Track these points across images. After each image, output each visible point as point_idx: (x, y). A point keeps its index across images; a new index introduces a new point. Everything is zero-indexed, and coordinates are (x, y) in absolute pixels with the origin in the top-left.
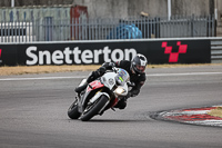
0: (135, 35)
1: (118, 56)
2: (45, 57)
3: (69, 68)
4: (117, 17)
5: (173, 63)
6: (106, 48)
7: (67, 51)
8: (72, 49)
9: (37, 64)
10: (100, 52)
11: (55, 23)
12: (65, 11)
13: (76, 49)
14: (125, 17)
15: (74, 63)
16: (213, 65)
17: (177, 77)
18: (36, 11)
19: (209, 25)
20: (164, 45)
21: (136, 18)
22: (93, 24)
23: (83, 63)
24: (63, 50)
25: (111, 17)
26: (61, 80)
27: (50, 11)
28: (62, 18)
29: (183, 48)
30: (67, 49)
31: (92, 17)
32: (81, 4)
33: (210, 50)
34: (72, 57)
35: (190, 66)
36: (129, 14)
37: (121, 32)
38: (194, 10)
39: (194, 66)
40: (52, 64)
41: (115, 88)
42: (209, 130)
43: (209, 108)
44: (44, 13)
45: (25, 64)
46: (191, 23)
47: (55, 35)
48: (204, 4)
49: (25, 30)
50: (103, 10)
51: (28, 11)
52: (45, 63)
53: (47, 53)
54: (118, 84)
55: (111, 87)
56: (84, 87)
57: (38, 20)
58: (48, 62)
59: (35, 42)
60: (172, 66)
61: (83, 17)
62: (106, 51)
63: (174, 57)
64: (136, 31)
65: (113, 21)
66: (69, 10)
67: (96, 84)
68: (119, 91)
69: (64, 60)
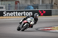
0: (32, 9)
1: (27, 14)
2: (8, 14)
3: (14, 17)
4: (27, 4)
5: (42, 16)
6: (24, 12)
7: (14, 13)
8: (15, 12)
9: (6, 16)
10: (23, 13)
11: (11, 6)
12: (14, 3)
13: (16, 12)
14: (29, 4)
15: (16, 16)
16: (52, 16)
17: (43, 19)
18: (6, 2)
19: (51, 6)
20: (39, 11)
21: (32, 4)
22: (21, 6)
23: (18, 16)
24: (13, 12)
25: (25, 4)
26: (13, 20)
27: (10, 3)
28: (13, 4)
29: (44, 12)
30: (14, 12)
31: (21, 4)
32: (18, 1)
33: (51, 12)
34: (15, 14)
35: (46, 17)
36: (30, 3)
37: (28, 8)
38: (47, 2)
39: (47, 16)
40: (10, 16)
41: (30, 22)
42: (51, 33)
43: (51, 27)
44: (8, 3)
45: (3, 16)
46: (47, 6)
47: (11, 9)
48: (50, 1)
49: (3, 7)
50: (23, 2)
51: (4, 2)
52: (8, 16)
53: (9, 13)
54: (31, 21)
55: (29, 22)
56: (22, 22)
57: (7, 5)
58: (9, 15)
59: (6, 10)
60: (41, 17)
61: (18, 4)
62: (24, 13)
63: (42, 14)
64: (32, 8)
65: (26, 5)
66: (14, 2)
67: (25, 21)
68: (31, 23)
69: (13, 15)
